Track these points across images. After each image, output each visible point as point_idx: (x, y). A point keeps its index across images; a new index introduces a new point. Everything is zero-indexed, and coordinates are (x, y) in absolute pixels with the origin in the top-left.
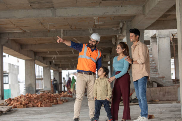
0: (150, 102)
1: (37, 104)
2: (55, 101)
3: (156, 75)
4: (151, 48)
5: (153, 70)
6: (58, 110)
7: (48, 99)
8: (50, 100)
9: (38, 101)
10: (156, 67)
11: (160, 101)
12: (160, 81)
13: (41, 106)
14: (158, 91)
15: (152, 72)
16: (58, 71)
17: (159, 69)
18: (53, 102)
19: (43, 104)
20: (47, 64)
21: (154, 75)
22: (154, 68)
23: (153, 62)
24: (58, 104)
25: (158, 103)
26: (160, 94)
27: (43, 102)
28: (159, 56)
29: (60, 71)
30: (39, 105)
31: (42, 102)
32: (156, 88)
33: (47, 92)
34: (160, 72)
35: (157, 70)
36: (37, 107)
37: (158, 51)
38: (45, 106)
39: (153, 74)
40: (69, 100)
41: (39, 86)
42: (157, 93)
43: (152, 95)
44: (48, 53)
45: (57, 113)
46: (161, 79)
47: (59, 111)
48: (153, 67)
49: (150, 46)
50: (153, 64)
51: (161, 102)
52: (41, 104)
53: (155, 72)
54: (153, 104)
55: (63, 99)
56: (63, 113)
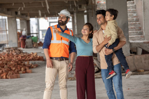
0: (134, 73)
1: (2, 75)
2: (22, 69)
3: (141, 39)
4: (135, 4)
5: (137, 32)
6: (28, 86)
7: (14, 66)
8: (16, 68)
9: (3, 71)
10: (141, 29)
11: (145, 71)
12: (146, 47)
13: (6, 78)
14: (143, 59)
15: (136, 35)
16: (25, 20)
17: (144, 31)
18: (21, 70)
19: (9, 76)
20: (12, 15)
21: (139, 38)
22: (139, 30)
23: (137, 23)
24: (26, 72)
25: (143, 74)
26: (145, 63)
27: (9, 73)
28: (144, 16)
29: (28, 19)
30: (5, 77)
31: (7, 72)
32: (140, 56)
33: (13, 49)
34: (146, 34)
35: (142, 32)
36: (2, 78)
37: (143, 10)
38: (11, 78)
39: (137, 38)
40: (39, 64)
41: (4, 37)
42: (142, 62)
43: (136, 64)
44: (13, 4)
45: (26, 93)
46: (146, 44)
47: (28, 88)
48: (137, 29)
49: (134, 2)
50: (137, 25)
51: (147, 72)
52: (6, 75)
53: (139, 34)
54: (137, 74)
55: (32, 64)
56: (33, 93)
